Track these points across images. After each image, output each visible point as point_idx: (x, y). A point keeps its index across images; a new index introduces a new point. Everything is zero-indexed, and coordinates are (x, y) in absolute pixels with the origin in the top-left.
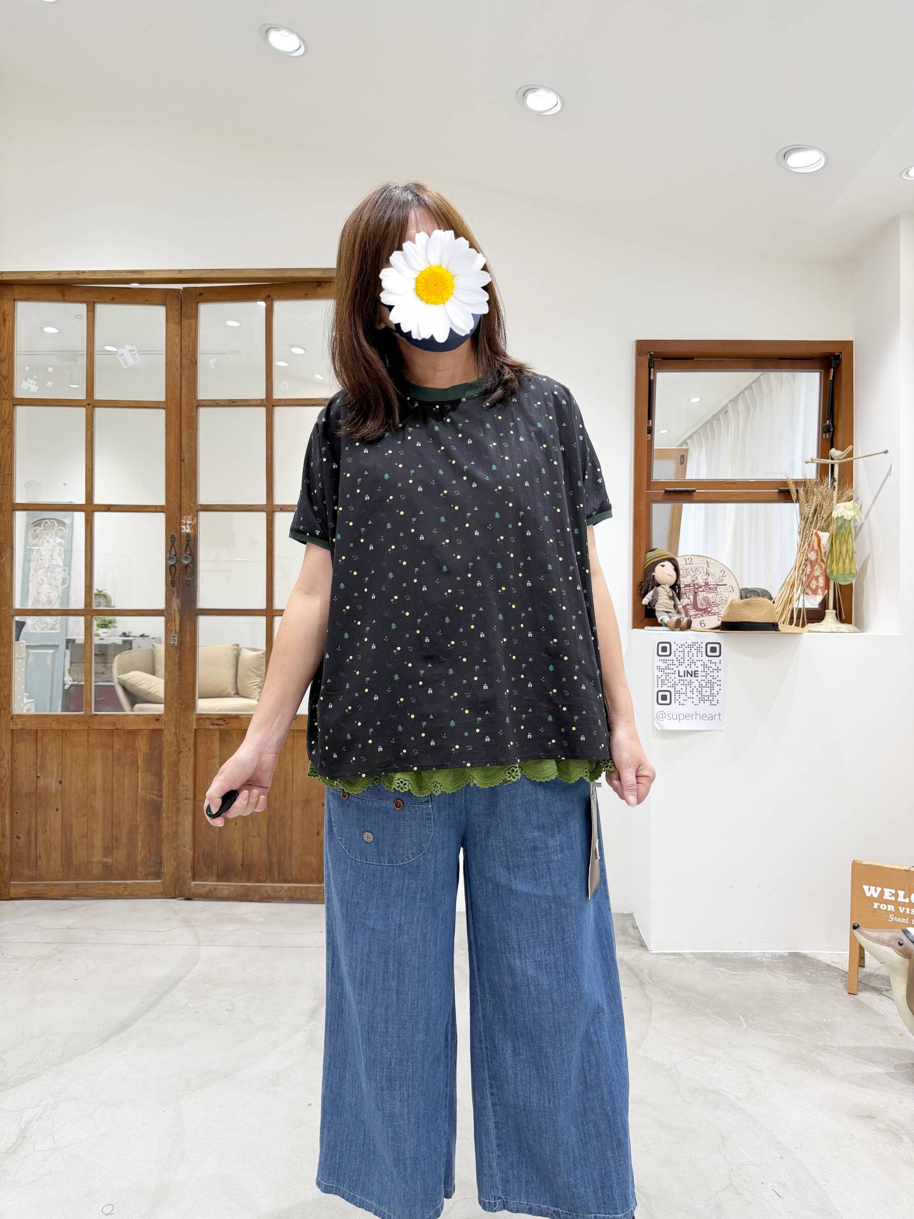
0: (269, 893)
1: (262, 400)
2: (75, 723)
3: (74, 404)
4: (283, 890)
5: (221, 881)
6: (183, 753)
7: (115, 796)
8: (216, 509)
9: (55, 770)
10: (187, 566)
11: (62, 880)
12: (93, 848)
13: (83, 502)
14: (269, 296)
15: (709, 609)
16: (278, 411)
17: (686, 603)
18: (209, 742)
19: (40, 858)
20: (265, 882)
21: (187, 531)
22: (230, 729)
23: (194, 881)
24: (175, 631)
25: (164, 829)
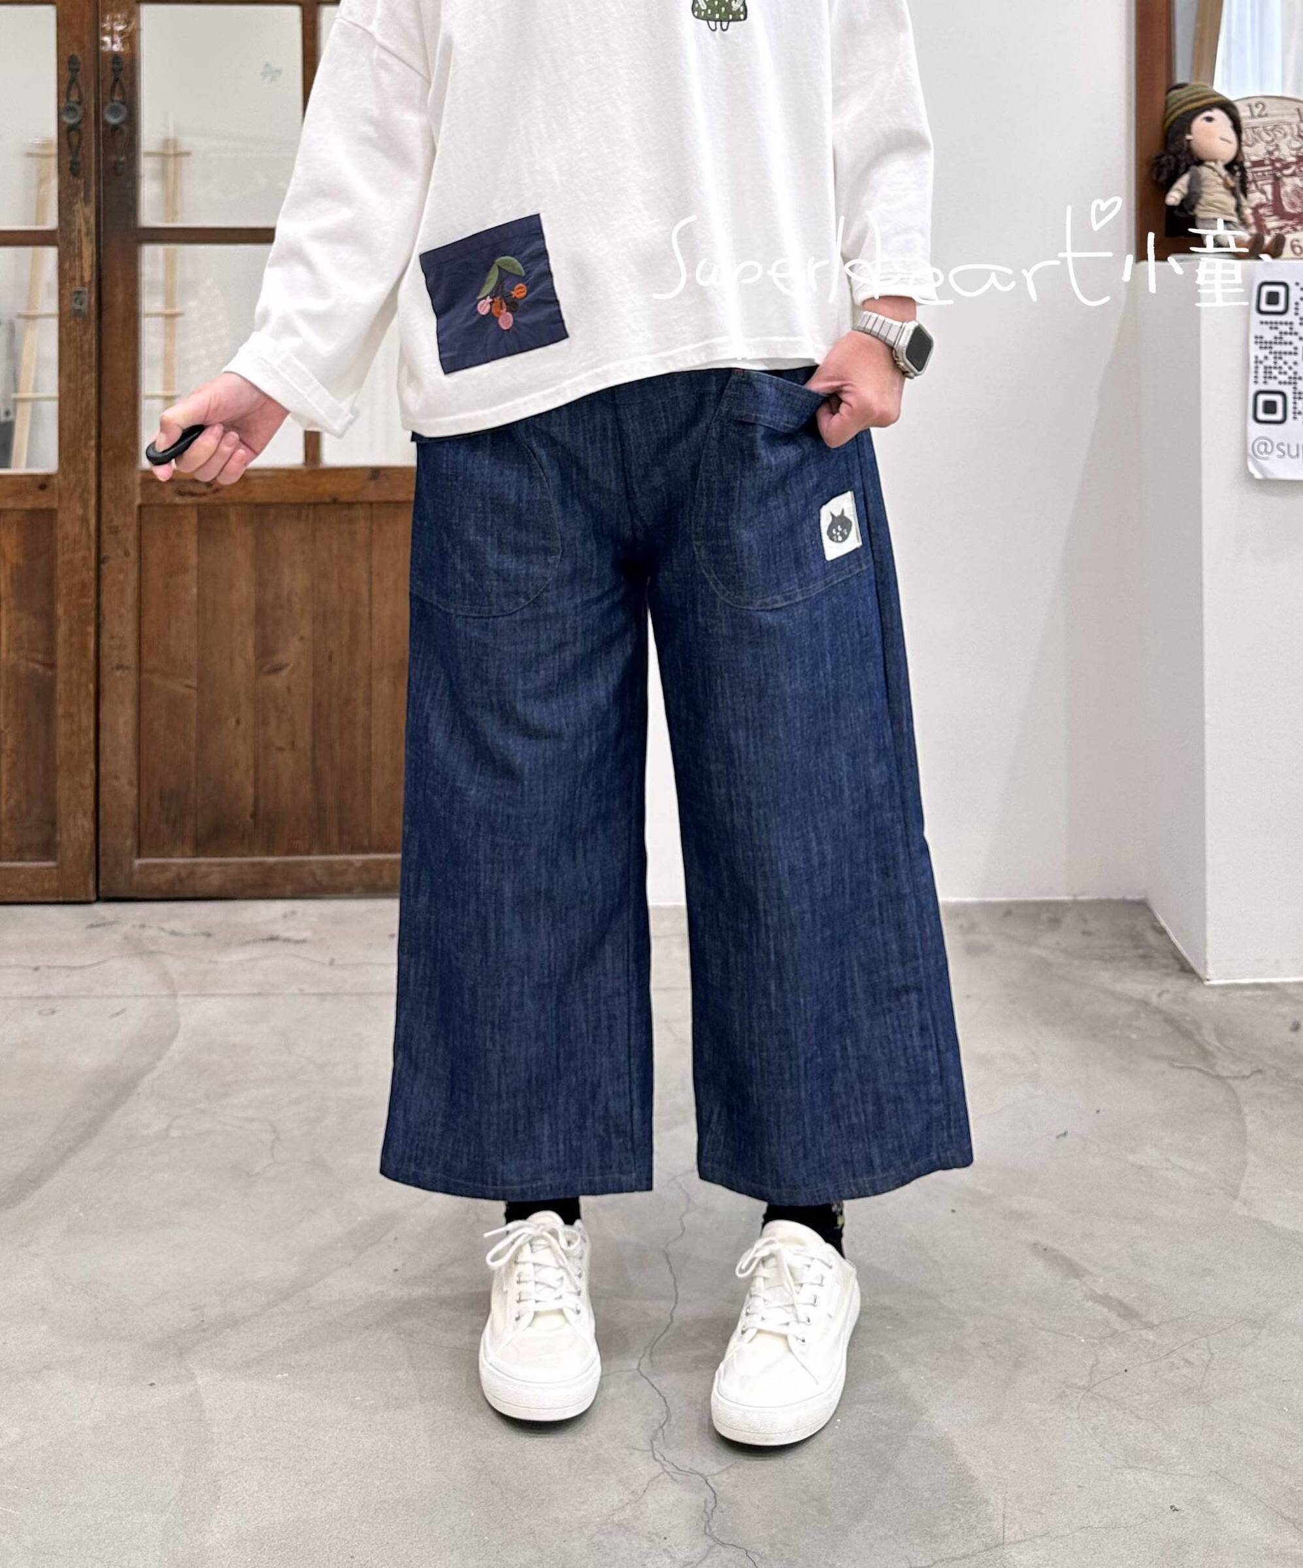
0: (318, 878)
5: (204, 854)
6: (111, 563)
10: (115, 128)
17: (1258, 201)
18: (171, 537)
20: (308, 853)
21: (116, 48)
22: (225, 505)
23: (139, 856)
24: (82, 278)
25: (61, 741)
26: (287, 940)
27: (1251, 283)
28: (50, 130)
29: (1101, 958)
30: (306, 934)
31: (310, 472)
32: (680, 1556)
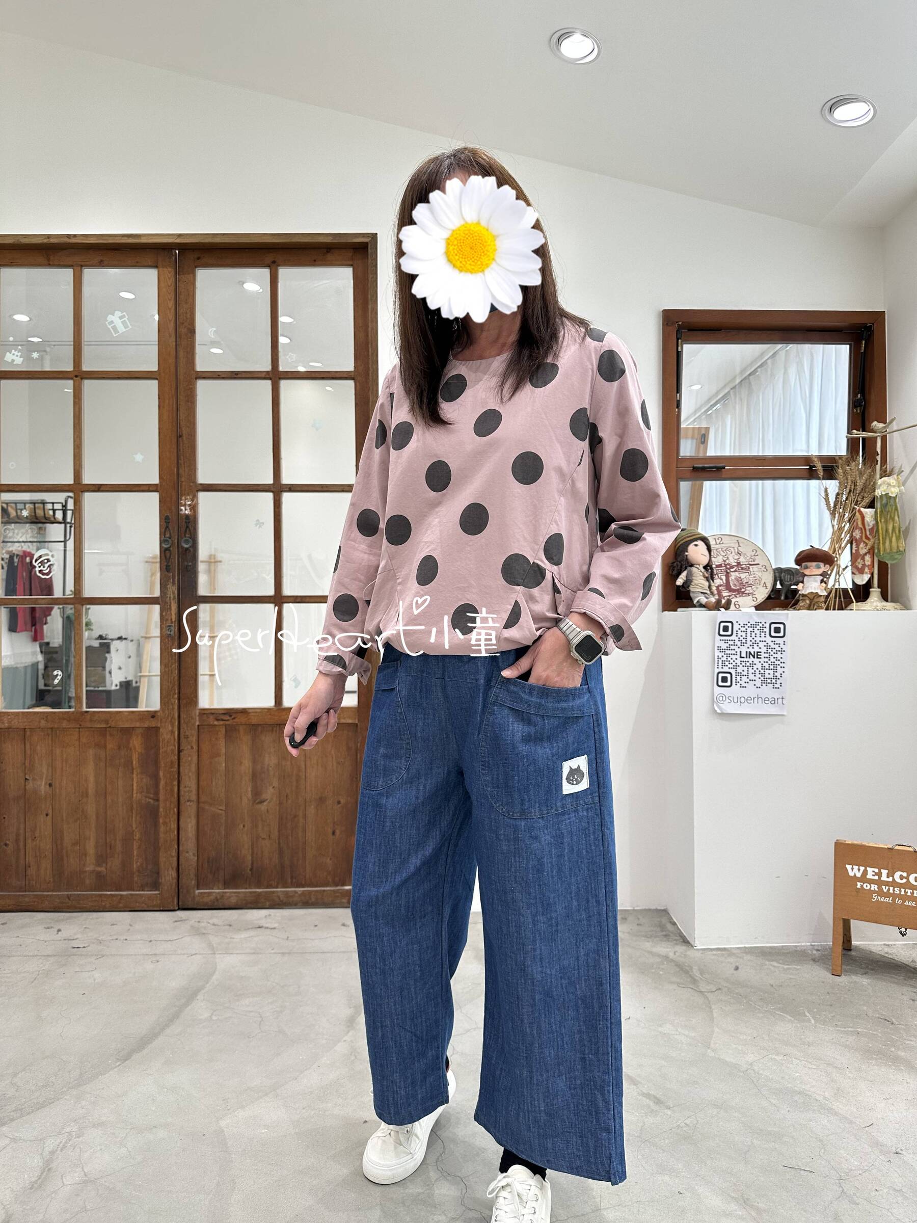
0: (281, 899)
1: (268, 372)
2: (65, 721)
3: (61, 376)
4: (297, 895)
5: (228, 888)
6: (185, 752)
7: (109, 800)
8: (218, 488)
9: (45, 771)
10: (187, 549)
11: (53, 891)
12: (86, 856)
13: (72, 482)
14: (274, 262)
15: (743, 590)
16: (284, 384)
17: (719, 583)
18: (214, 740)
19: (29, 867)
20: (277, 887)
21: (187, 512)
22: (237, 725)
23: (198, 889)
24: (171, 619)
25: (162, 835)
26: (267, 928)
27: (716, 622)
28: (157, 551)
29: (646, 936)
30: (276, 925)
31: (279, 709)
32: (449, 1215)
